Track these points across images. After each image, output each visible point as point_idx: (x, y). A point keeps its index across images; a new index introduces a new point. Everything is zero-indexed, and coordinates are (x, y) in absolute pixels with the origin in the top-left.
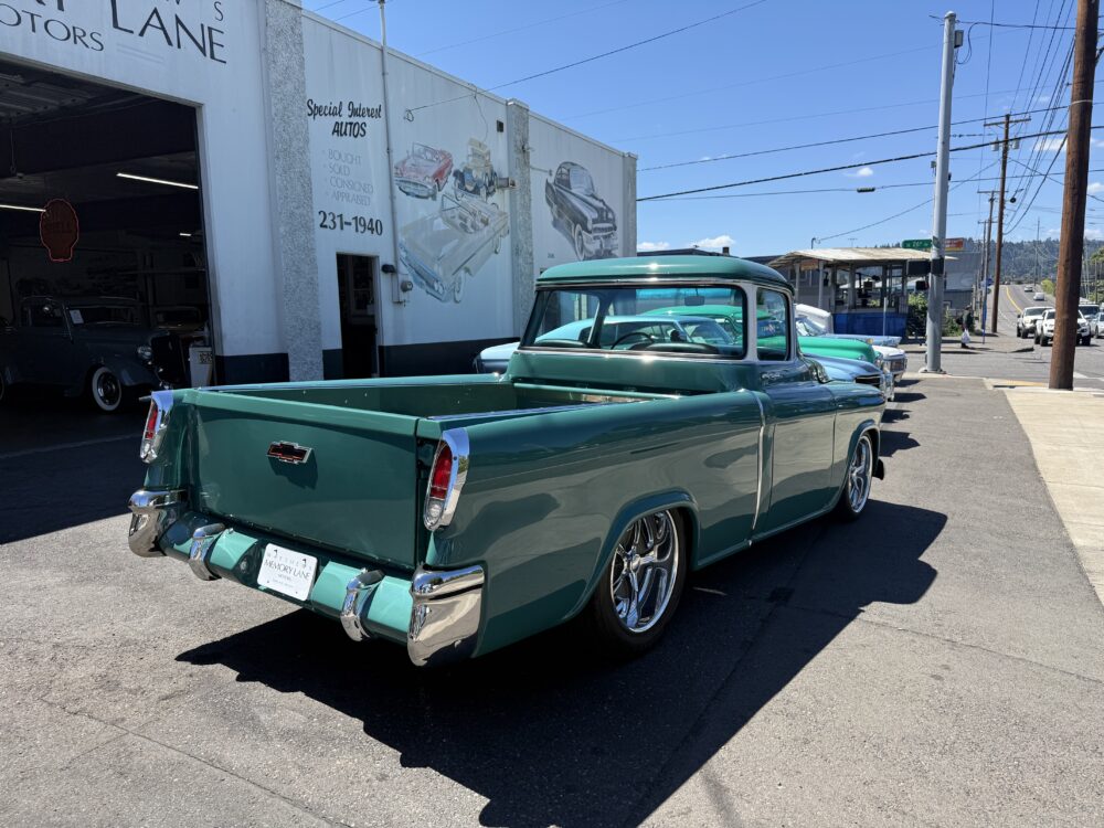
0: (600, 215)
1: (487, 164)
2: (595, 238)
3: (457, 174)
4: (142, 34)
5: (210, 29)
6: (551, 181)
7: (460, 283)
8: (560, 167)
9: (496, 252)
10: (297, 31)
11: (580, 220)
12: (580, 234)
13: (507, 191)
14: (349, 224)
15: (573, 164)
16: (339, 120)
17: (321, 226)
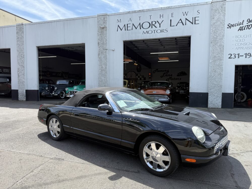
4: (176, 26)
5: (195, 18)
10: (223, 7)
14: (243, 56)
16: (241, 26)
17: (229, 58)
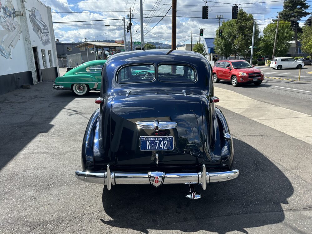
0: (44, 27)
1: (12, 6)
2: (44, 35)
3: (3, 8)
6: (30, 14)
7: (11, 51)
8: (32, 9)
9: (19, 40)
11: (39, 29)
12: (40, 34)
13: (19, 16)
15: (35, 9)
